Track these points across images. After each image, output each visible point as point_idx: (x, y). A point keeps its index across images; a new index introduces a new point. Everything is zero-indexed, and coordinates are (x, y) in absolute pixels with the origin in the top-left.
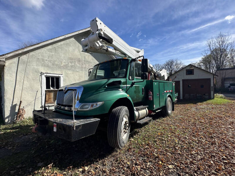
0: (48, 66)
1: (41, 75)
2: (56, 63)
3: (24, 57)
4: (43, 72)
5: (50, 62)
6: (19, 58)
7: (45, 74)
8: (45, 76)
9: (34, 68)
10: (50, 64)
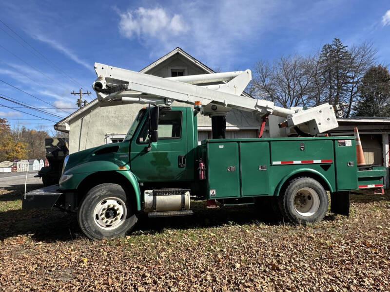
0: (115, 125)
1: (106, 138)
2: (126, 118)
3: (87, 118)
4: (108, 134)
5: (118, 119)
6: (82, 119)
7: (111, 137)
8: (111, 139)
9: (98, 129)
10: (117, 121)
